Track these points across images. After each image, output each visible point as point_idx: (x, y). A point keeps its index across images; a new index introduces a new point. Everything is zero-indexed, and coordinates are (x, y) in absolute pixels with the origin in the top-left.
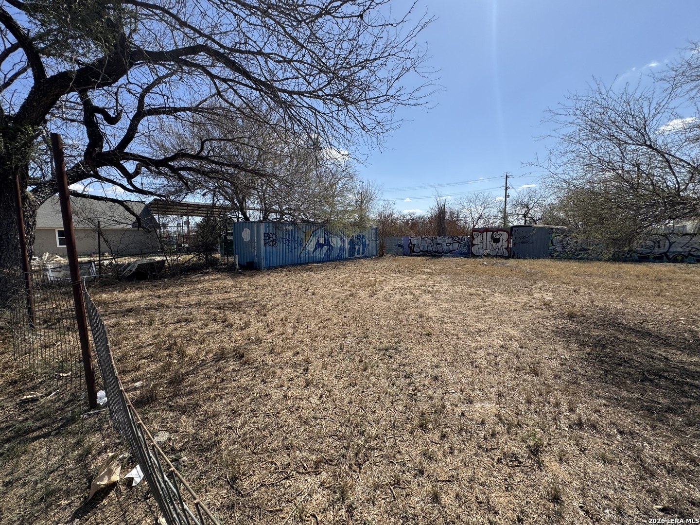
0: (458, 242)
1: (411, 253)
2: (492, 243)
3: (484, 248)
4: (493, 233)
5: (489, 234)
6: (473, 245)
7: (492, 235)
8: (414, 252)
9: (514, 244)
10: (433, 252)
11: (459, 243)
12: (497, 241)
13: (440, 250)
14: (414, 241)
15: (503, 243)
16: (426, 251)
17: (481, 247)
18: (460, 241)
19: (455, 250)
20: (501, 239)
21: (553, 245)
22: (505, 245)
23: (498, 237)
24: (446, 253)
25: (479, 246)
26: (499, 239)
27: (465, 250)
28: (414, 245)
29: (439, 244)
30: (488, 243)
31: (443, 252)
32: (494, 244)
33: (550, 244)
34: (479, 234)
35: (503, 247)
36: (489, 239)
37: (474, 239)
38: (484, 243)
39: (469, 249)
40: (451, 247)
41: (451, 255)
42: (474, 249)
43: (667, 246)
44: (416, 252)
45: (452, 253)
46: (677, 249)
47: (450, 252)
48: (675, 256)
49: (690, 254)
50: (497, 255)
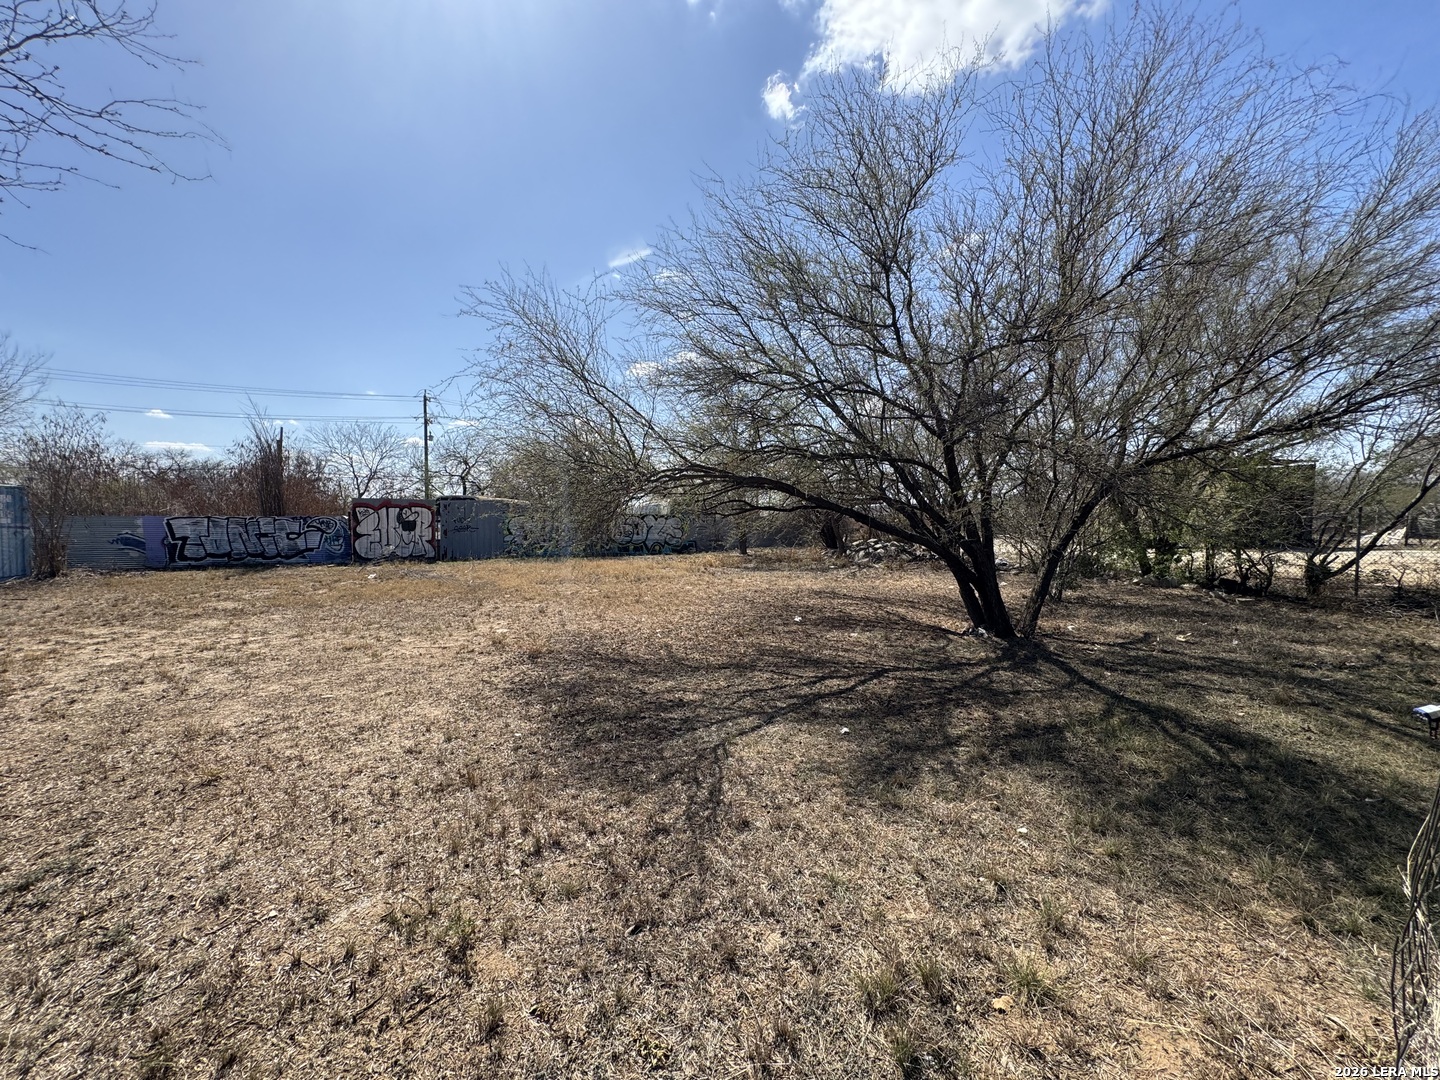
0: (319, 529)
1: (172, 559)
2: (400, 530)
3: (384, 542)
4: (401, 510)
5: (394, 512)
6: (358, 536)
7: (400, 515)
8: (183, 557)
9: (445, 533)
10: (249, 554)
11: (323, 532)
12: (410, 526)
13: (271, 550)
14: (184, 527)
15: (423, 531)
16: (228, 555)
17: (378, 539)
18: (323, 527)
19: (312, 550)
20: (418, 523)
21: (511, 533)
22: (427, 535)
23: (411, 518)
24: (288, 557)
25: (371, 539)
26: (415, 522)
27: (338, 547)
28: (184, 539)
29: (266, 535)
30: (392, 530)
31: (279, 555)
32: (405, 533)
33: (506, 532)
34: (371, 511)
35: (424, 539)
36: (393, 522)
37: (358, 523)
38: (384, 531)
39: (349, 545)
40: (301, 543)
41: (302, 560)
42: (360, 546)
43: (645, 530)
44: (191, 559)
45: (304, 557)
46: (654, 536)
47: (300, 553)
48: (653, 546)
49: (666, 542)
50: (411, 555)
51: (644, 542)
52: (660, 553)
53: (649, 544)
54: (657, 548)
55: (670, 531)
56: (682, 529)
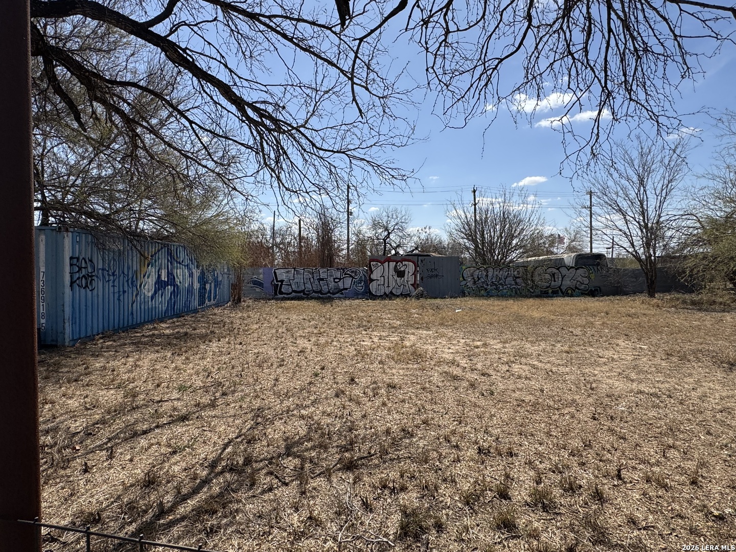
0: (351, 276)
1: (276, 294)
2: (395, 277)
3: (386, 285)
4: (397, 263)
5: (392, 264)
6: (371, 280)
7: (396, 266)
8: (281, 293)
9: (422, 279)
10: (314, 292)
11: (353, 278)
12: (401, 274)
13: (325, 289)
14: (282, 275)
15: (409, 278)
16: (303, 291)
17: (382, 283)
18: (353, 275)
19: (346, 289)
20: (406, 272)
21: (464, 280)
22: (412, 281)
23: (402, 269)
24: (334, 294)
25: (379, 282)
26: (404, 271)
27: (360, 288)
28: (282, 281)
29: (322, 280)
30: (391, 277)
31: (329, 292)
32: (398, 279)
33: (461, 279)
34: (379, 264)
35: (409, 283)
36: (392, 272)
37: (372, 272)
38: (386, 277)
39: (367, 286)
40: (341, 284)
41: (341, 296)
42: (373, 287)
43: (560, 279)
44: (285, 294)
45: (342, 294)
46: (567, 283)
47: (340, 291)
48: (567, 290)
49: (576, 288)
50: (401, 294)
51: (560, 287)
52: (572, 296)
53: (564, 288)
54: (570, 292)
55: (579, 279)
56: (589, 278)
